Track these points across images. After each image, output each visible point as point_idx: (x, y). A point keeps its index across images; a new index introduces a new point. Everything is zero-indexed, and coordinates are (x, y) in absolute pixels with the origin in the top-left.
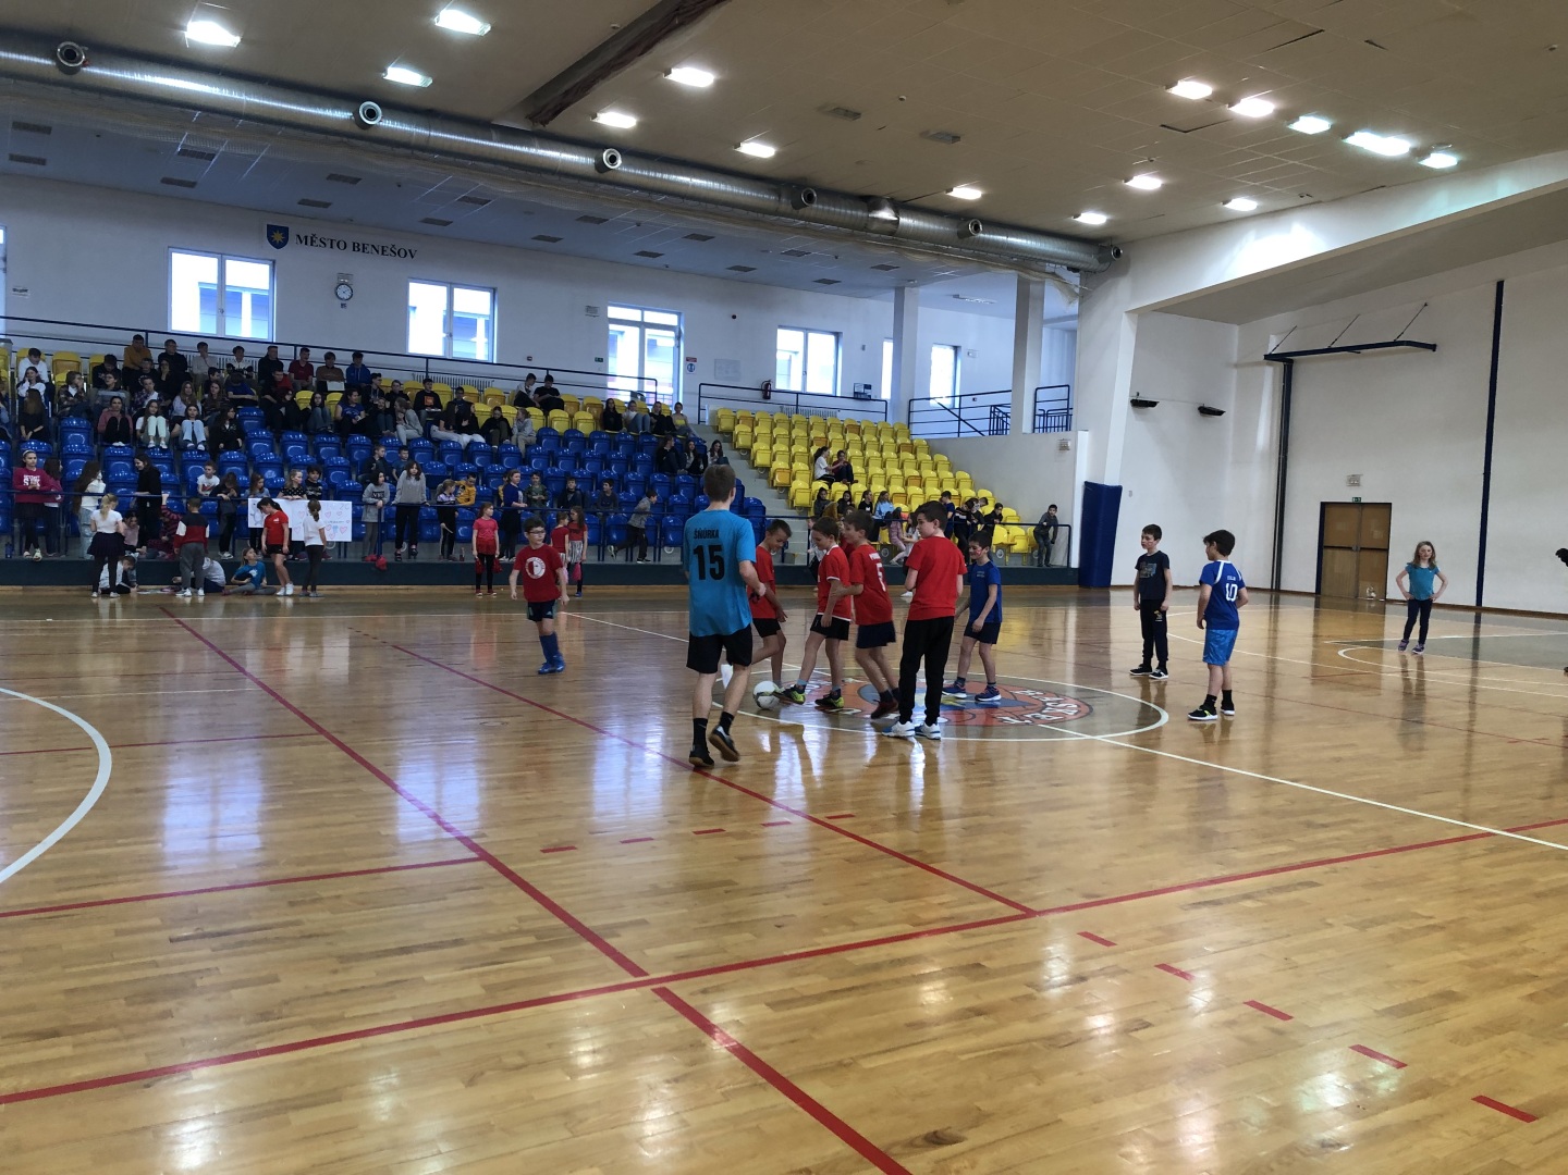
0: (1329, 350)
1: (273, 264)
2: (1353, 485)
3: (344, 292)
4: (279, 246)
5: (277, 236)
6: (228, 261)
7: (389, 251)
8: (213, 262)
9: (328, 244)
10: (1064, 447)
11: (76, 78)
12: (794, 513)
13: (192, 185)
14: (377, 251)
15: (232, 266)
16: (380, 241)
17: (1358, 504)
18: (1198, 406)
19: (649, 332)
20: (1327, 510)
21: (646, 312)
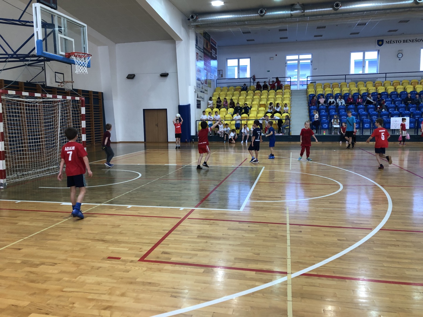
1: (379, 51)
3: (400, 56)
4: (380, 45)
5: (380, 43)
6: (366, 53)
7: (415, 41)
8: (362, 53)
9: (395, 42)
11: (338, 11)
13: (358, 33)
14: (411, 41)
15: (367, 54)
16: (411, 39)
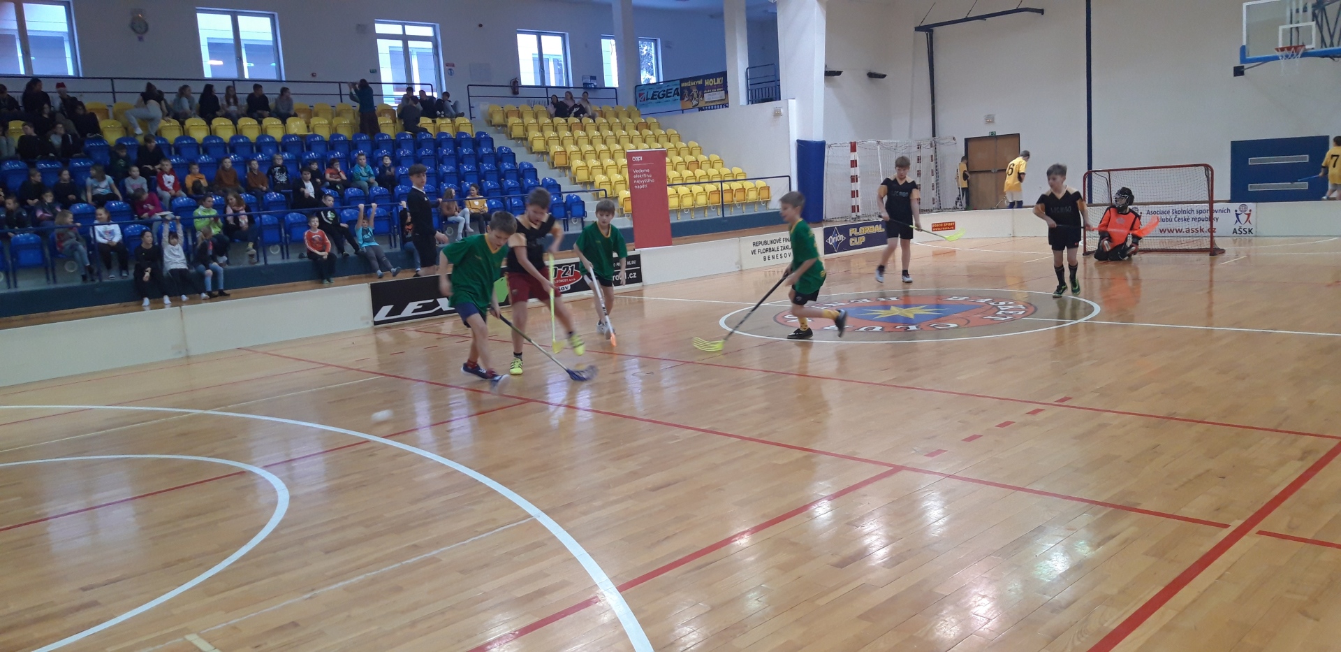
0: (967, 19)
2: (989, 123)
3: (139, 27)
6: (24, 5)
10: (777, 114)
12: (579, 187)
15: (29, 9)
17: (993, 137)
18: (866, 73)
19: (411, 44)
20: (969, 144)
21: (406, 27)
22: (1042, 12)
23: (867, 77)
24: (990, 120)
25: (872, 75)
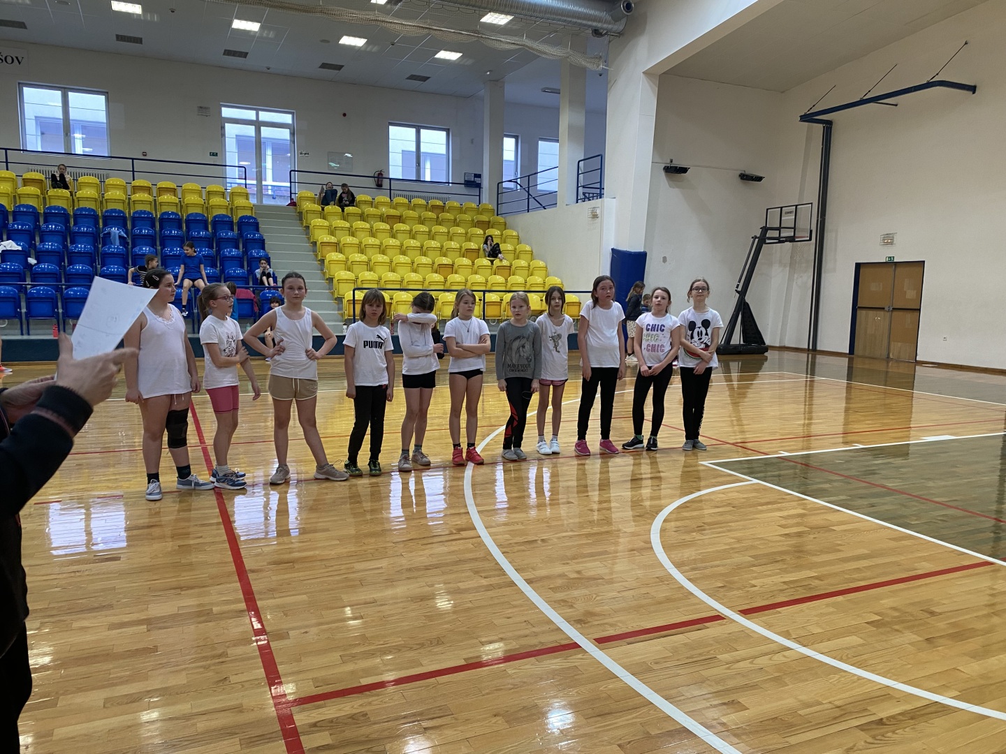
0: (861, 102)
2: (887, 243)
10: (595, 216)
17: (891, 264)
18: (739, 172)
19: (265, 132)
20: (862, 271)
21: (260, 113)
22: (973, 89)
23: (739, 179)
24: (888, 240)
25: (745, 177)
